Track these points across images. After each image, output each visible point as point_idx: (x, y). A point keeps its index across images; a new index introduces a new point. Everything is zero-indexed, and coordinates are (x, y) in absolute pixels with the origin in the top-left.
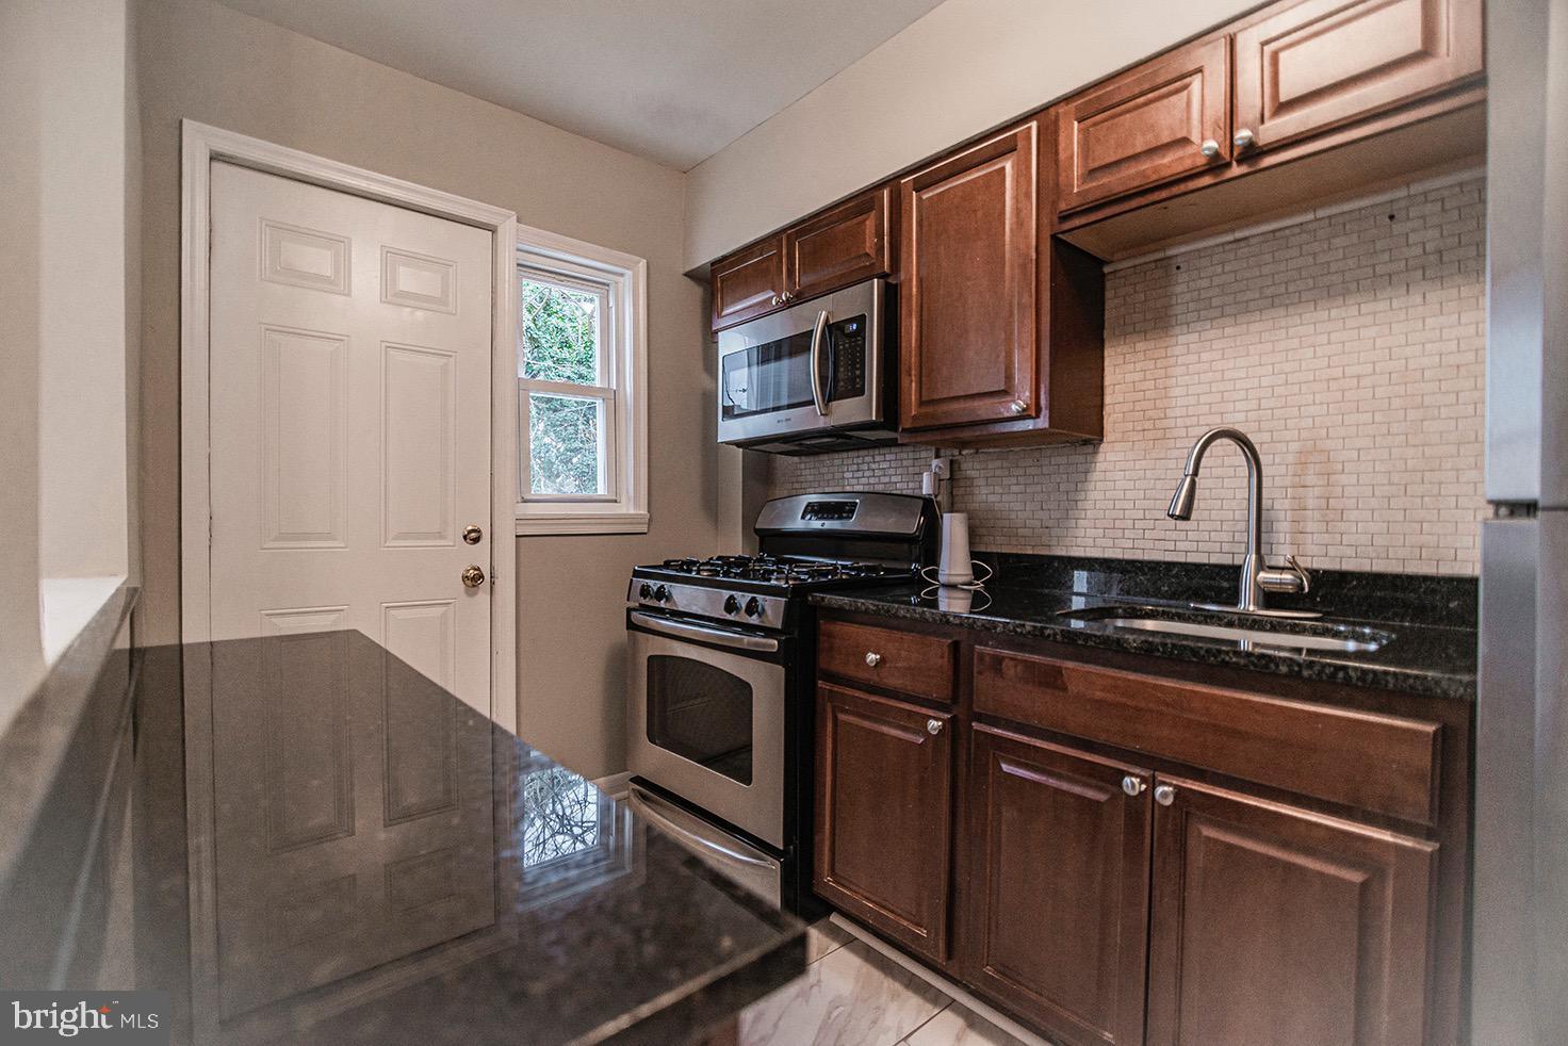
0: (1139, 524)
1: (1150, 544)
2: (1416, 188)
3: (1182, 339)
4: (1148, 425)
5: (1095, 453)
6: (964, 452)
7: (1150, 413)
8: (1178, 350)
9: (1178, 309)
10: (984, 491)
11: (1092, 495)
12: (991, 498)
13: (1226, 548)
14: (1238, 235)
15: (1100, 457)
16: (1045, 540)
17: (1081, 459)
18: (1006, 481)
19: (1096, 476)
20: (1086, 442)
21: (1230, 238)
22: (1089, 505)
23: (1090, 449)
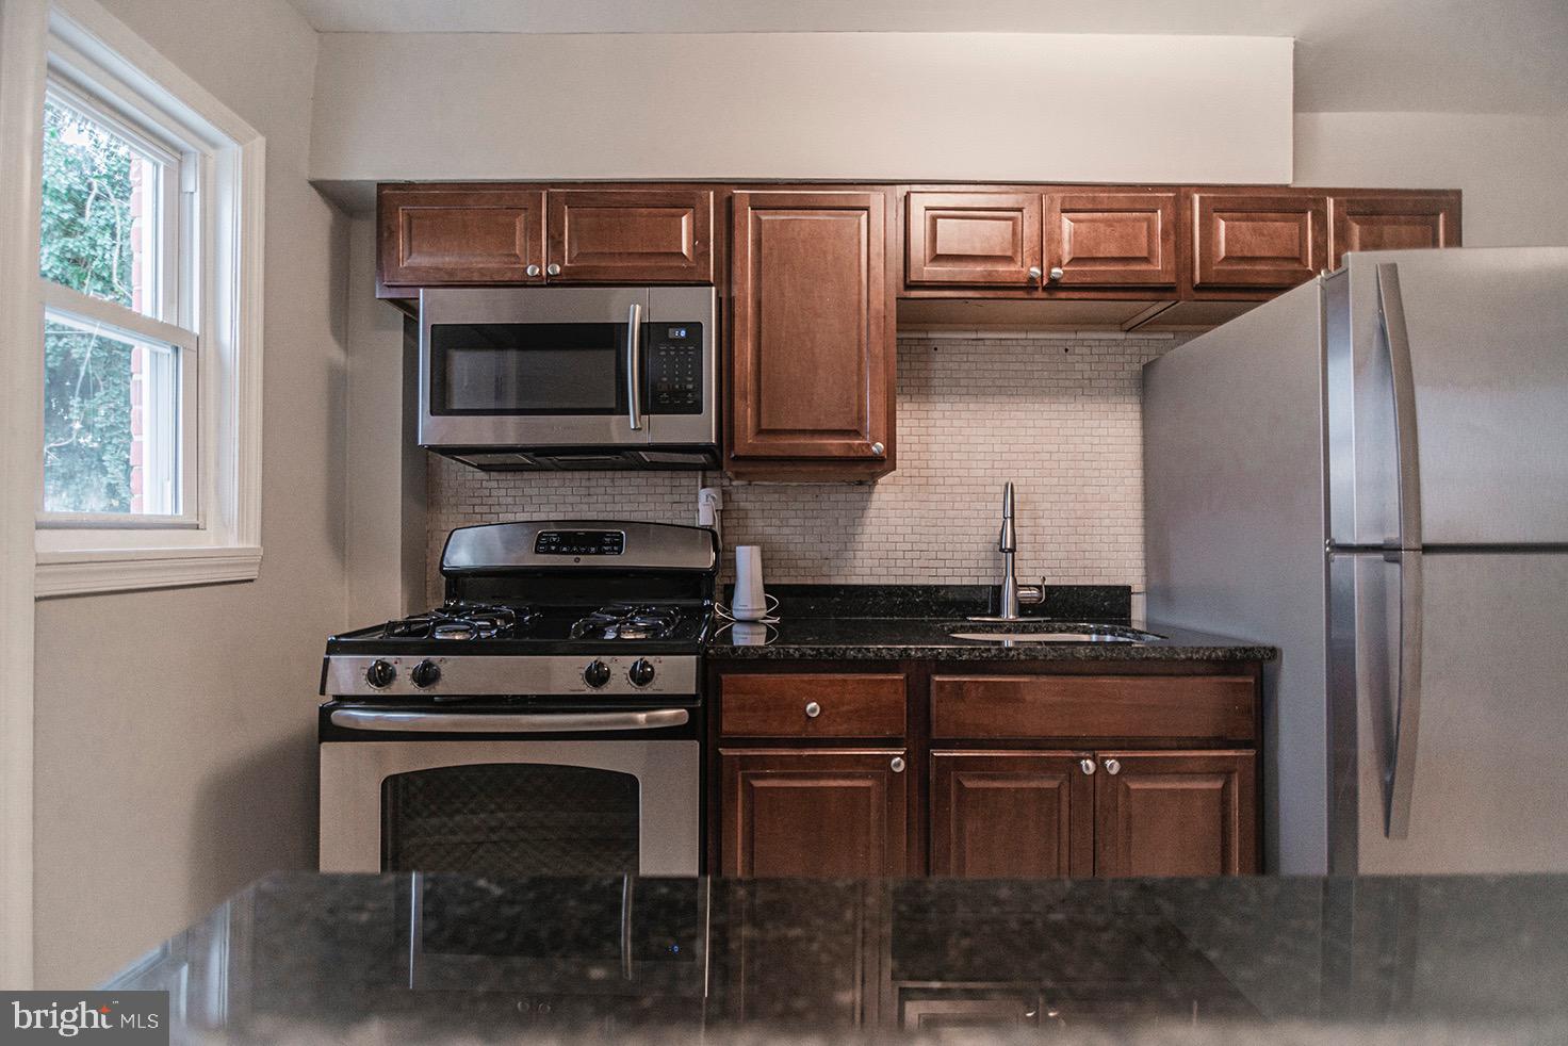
0: (908, 555)
1: (917, 572)
2: (1080, 335)
3: (940, 406)
4: (915, 472)
5: (871, 493)
6: (734, 483)
7: (915, 463)
8: (936, 415)
9: (935, 382)
10: (760, 523)
11: (868, 530)
12: (769, 530)
13: (973, 572)
14: (980, 335)
15: (875, 496)
16: (825, 570)
17: (857, 497)
18: (783, 514)
19: (871, 513)
20: (861, 483)
21: (974, 336)
22: (865, 538)
23: (865, 489)
